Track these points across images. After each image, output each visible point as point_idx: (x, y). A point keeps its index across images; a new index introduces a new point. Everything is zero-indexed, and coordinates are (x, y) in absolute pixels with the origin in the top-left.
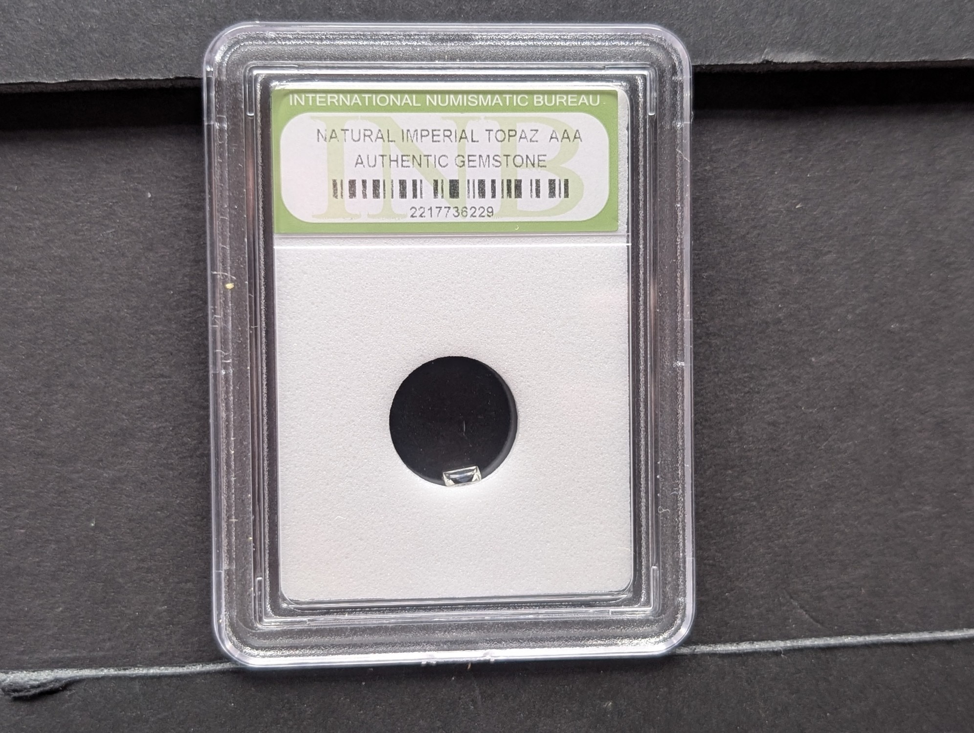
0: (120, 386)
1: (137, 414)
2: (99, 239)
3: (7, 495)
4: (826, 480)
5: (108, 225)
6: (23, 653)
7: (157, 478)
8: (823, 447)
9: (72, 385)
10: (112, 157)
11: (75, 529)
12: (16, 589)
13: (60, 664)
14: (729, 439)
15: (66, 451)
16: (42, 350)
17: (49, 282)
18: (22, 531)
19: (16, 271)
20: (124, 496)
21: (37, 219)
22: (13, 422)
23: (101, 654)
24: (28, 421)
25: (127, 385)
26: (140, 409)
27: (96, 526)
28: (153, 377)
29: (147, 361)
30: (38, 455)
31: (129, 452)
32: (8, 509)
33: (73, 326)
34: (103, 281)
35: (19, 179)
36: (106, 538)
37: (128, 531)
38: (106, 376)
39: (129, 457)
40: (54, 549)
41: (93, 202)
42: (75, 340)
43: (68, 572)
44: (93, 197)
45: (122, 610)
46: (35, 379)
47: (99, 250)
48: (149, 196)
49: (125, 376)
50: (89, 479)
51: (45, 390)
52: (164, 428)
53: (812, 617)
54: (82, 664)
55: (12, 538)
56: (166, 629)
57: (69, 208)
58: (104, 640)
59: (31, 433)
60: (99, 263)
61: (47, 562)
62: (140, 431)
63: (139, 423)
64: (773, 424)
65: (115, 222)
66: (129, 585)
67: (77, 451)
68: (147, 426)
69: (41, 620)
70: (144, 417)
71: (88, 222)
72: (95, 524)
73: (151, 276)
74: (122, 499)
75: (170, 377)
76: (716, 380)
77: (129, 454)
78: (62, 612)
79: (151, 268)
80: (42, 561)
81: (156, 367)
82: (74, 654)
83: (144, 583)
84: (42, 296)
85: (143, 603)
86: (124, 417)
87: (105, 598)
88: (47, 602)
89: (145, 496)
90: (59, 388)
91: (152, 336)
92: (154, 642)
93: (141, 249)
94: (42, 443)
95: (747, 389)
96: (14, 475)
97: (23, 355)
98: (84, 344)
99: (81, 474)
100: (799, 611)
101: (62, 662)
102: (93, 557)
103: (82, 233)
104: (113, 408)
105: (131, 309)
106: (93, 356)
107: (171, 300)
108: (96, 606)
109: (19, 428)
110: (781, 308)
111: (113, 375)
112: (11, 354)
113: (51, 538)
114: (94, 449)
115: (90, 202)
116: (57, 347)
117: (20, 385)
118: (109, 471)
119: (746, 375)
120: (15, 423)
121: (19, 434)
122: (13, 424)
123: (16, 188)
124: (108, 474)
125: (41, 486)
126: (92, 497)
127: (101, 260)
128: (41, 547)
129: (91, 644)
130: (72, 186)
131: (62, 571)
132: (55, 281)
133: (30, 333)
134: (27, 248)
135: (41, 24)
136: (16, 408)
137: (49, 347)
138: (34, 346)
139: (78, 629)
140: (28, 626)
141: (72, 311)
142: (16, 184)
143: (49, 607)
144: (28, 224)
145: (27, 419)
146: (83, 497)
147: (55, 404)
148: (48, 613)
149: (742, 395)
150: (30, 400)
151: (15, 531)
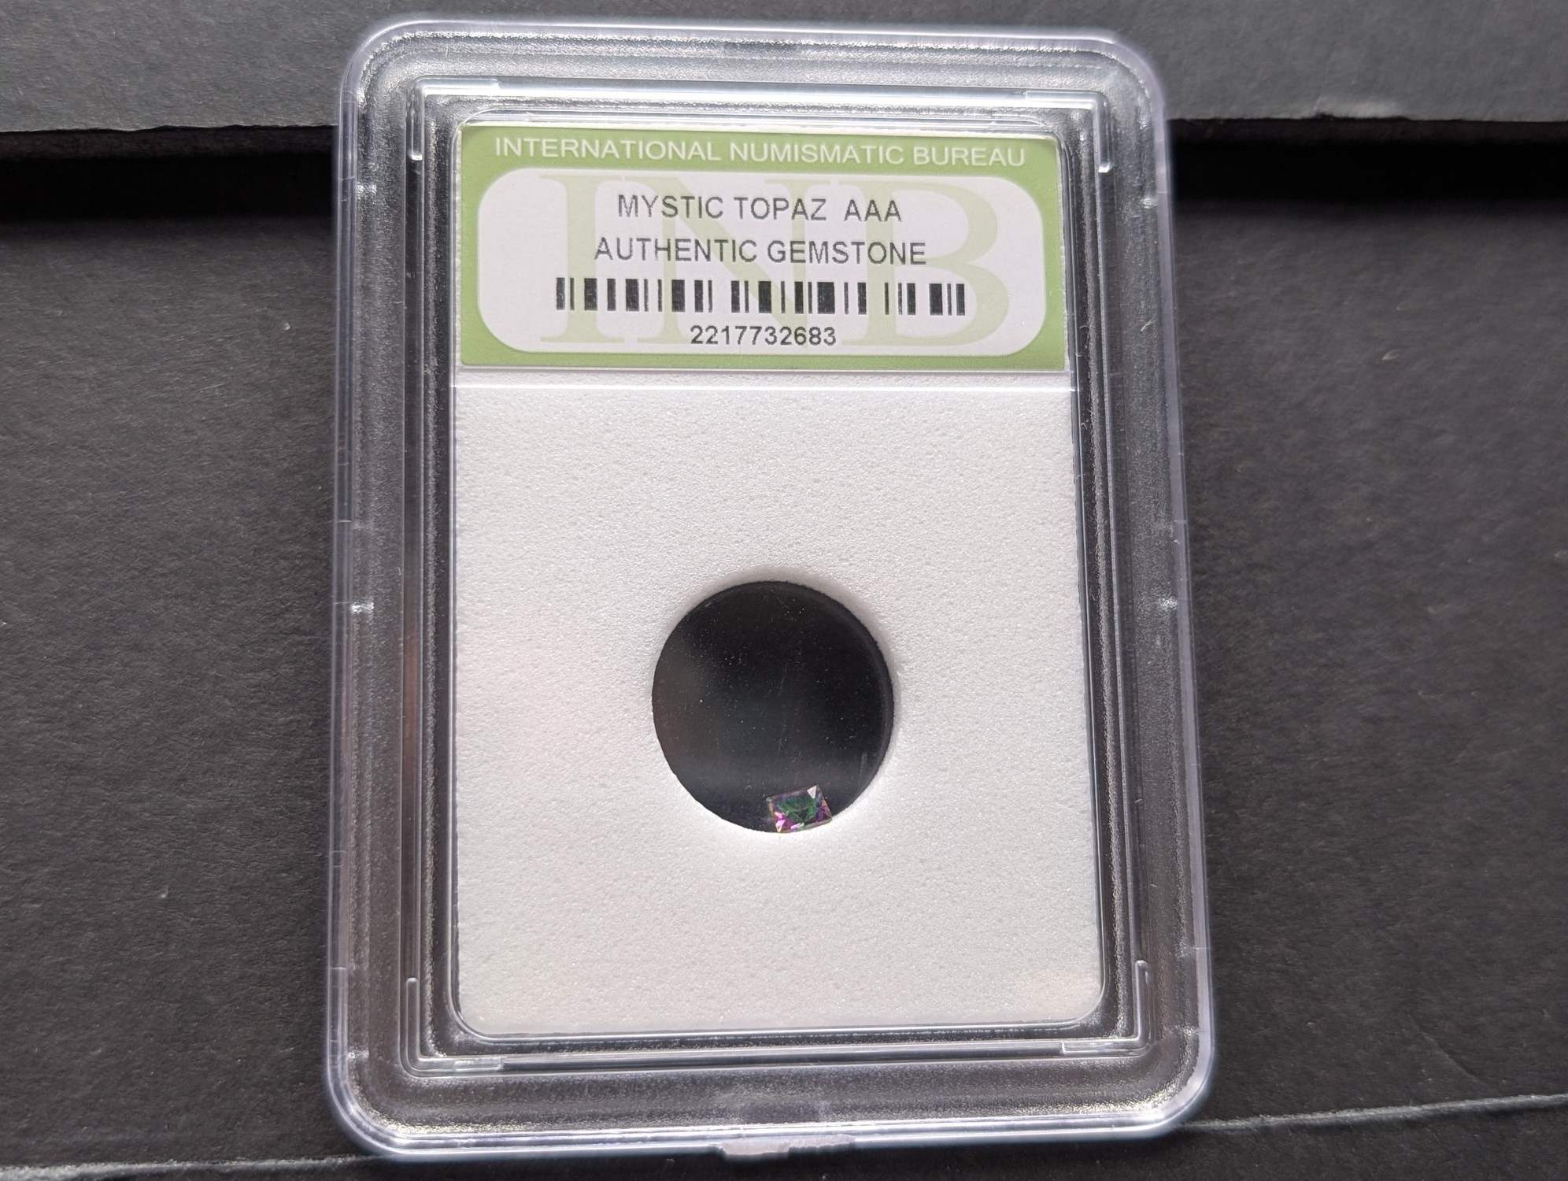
0: (222, 648)
1: (252, 698)
2: (197, 398)
3: (12, 841)
4: (1469, 818)
5: (212, 376)
6: (25, 1133)
7: (281, 813)
8: (1458, 761)
9: (137, 647)
10: (227, 265)
11: (131, 903)
12: (21, 1013)
13: (94, 1155)
14: (1299, 747)
15: (122, 763)
16: (88, 585)
17: (107, 469)
18: (36, 906)
19: (52, 450)
20: (221, 844)
21: (93, 364)
22: (30, 711)
23: (171, 1135)
24: (56, 708)
25: (235, 647)
26: (257, 689)
27: (170, 899)
28: (281, 632)
29: (272, 605)
30: (72, 768)
31: (234, 765)
32: (13, 867)
33: (144, 544)
34: (201, 468)
35: (66, 299)
36: (187, 920)
37: (227, 907)
38: (200, 631)
39: (234, 775)
40: (92, 940)
41: (192, 338)
42: (147, 569)
43: (116, 983)
44: (190, 329)
45: (213, 1054)
46: (73, 634)
47: (197, 417)
48: (288, 328)
49: (232, 631)
50: (160, 814)
51: (91, 654)
52: (299, 721)
53: (1461, 1063)
54: (134, 1155)
55: (16, 919)
56: (292, 1091)
57: (149, 348)
58: (177, 1111)
59: (61, 729)
60: (195, 437)
61: (79, 964)
62: (256, 728)
63: (253, 714)
64: (1374, 720)
65: (227, 371)
66: (225, 1007)
67: (140, 762)
68: (269, 719)
69: (63, 1071)
70: (264, 703)
71: (180, 371)
72: (169, 895)
73: (284, 459)
74: (217, 849)
75: (310, 633)
76: (1270, 643)
77: (234, 769)
78: (101, 1056)
79: (286, 446)
80: (69, 962)
81: (287, 616)
82: (120, 1136)
83: (253, 1003)
84: (94, 492)
85: (250, 1042)
86: (227, 701)
87: (180, 1030)
88: (74, 1037)
89: (258, 844)
90: (116, 651)
91: (282, 561)
92: (268, 1114)
93: (270, 415)
94: (80, 749)
95: (1323, 661)
96: (26, 805)
97: (55, 593)
98: (163, 575)
99: (147, 804)
100: (1437, 1052)
101: (98, 1150)
102: (162, 955)
103: (168, 388)
104: (208, 686)
105: (247, 517)
106: (177, 597)
107: (319, 500)
108: (164, 1045)
109: (39, 722)
110: (1370, 523)
111: (212, 629)
112: (34, 591)
113: (88, 920)
114: (171, 759)
115: (186, 336)
116: (115, 580)
117: (46, 645)
118: (196, 799)
119: (1321, 635)
120: (34, 712)
121: (40, 732)
122: (30, 715)
123: (60, 312)
124: (196, 803)
125: (74, 824)
126: (164, 846)
127: (200, 433)
128: (69, 935)
129: (154, 1117)
130: (156, 311)
131: (106, 980)
132: (117, 467)
133: (69, 556)
134: (73, 412)
135: (116, 39)
136: (35, 685)
137: (101, 580)
138: (76, 578)
139: (130, 1089)
140: (38, 1081)
141: (145, 519)
142: (61, 307)
143: (78, 1046)
144: (77, 373)
145: (55, 705)
146: (148, 845)
147: (106, 679)
148: (77, 1057)
149: (1315, 669)
150: (63, 672)
151: (23, 906)
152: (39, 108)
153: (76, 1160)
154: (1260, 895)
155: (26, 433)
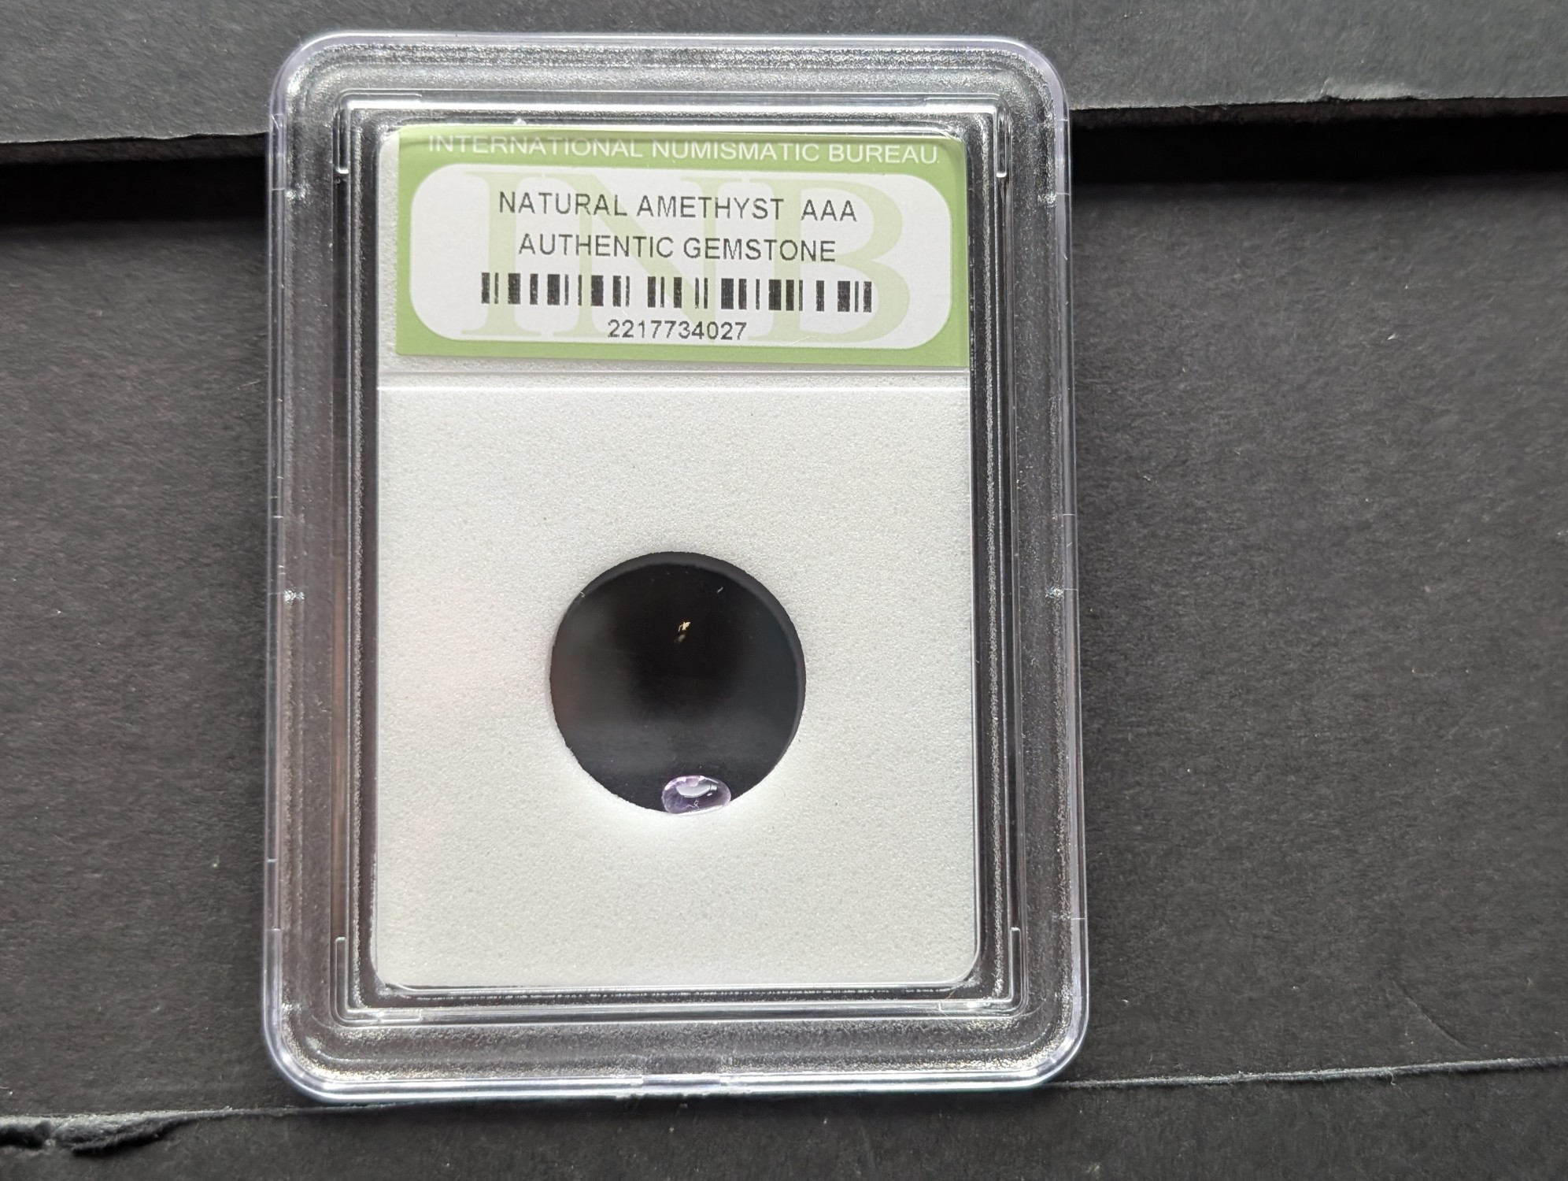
2: (235, 395)
3: (73, 816)
4: (1459, 793)
5: (249, 373)
6: (91, 1084)
8: (1450, 737)
9: (185, 633)
11: (185, 872)
12: (84, 974)
14: (1290, 723)
15: (174, 742)
16: (137, 575)
17: (152, 464)
18: (97, 876)
19: (98, 447)
21: (134, 363)
22: (86, 694)
23: (226, 1085)
24: (111, 692)
27: (221, 868)
30: (127, 748)
32: (73, 839)
33: (189, 536)
35: (106, 299)
36: (237, 888)
40: (150, 907)
41: (228, 337)
42: (192, 559)
43: (173, 945)
44: (226, 328)
46: (125, 622)
47: (235, 414)
50: (211, 789)
51: (141, 640)
53: (1443, 1028)
54: (192, 1102)
55: (78, 888)
57: (186, 346)
58: (230, 1063)
59: (115, 711)
60: (233, 433)
61: (137, 929)
64: (1365, 697)
67: (191, 742)
69: (124, 1028)
71: (218, 369)
72: (219, 865)
76: (1264, 623)
78: (161, 1013)
80: (127, 927)
82: (179, 1087)
84: (139, 487)
87: (233, 989)
88: (134, 996)
90: (165, 637)
94: (135, 729)
95: (1316, 639)
96: (85, 782)
97: (106, 583)
98: (208, 565)
99: (198, 780)
100: (1420, 1017)
101: (159, 1099)
102: (215, 921)
103: (206, 386)
106: (221, 585)
108: (218, 1003)
109: (96, 704)
110: (1369, 504)
112: (86, 581)
113: (144, 888)
114: (220, 738)
115: (222, 336)
116: (163, 570)
117: (100, 632)
118: (244, 776)
119: (1315, 615)
120: (90, 695)
121: (96, 713)
122: (86, 697)
123: (100, 313)
124: (243, 779)
125: (130, 799)
126: (214, 819)
127: (238, 429)
128: (127, 903)
129: (209, 1069)
130: (193, 310)
131: (163, 943)
132: (161, 462)
133: (118, 548)
134: (117, 410)
135: (148, 47)
136: (91, 670)
137: (149, 570)
138: (125, 569)
139: (188, 1044)
140: (102, 1037)
141: (189, 512)
142: (101, 307)
143: (139, 1005)
144: (119, 372)
145: (109, 688)
146: (200, 819)
147: (156, 664)
148: (137, 1015)
149: (1308, 648)
150: (116, 657)
151: (85, 875)
152: (76, 117)
153: (139, 1109)
154: (1247, 864)
155: (73, 430)
